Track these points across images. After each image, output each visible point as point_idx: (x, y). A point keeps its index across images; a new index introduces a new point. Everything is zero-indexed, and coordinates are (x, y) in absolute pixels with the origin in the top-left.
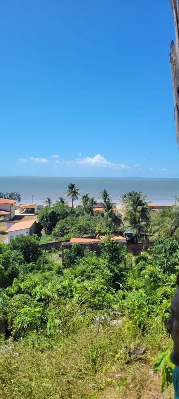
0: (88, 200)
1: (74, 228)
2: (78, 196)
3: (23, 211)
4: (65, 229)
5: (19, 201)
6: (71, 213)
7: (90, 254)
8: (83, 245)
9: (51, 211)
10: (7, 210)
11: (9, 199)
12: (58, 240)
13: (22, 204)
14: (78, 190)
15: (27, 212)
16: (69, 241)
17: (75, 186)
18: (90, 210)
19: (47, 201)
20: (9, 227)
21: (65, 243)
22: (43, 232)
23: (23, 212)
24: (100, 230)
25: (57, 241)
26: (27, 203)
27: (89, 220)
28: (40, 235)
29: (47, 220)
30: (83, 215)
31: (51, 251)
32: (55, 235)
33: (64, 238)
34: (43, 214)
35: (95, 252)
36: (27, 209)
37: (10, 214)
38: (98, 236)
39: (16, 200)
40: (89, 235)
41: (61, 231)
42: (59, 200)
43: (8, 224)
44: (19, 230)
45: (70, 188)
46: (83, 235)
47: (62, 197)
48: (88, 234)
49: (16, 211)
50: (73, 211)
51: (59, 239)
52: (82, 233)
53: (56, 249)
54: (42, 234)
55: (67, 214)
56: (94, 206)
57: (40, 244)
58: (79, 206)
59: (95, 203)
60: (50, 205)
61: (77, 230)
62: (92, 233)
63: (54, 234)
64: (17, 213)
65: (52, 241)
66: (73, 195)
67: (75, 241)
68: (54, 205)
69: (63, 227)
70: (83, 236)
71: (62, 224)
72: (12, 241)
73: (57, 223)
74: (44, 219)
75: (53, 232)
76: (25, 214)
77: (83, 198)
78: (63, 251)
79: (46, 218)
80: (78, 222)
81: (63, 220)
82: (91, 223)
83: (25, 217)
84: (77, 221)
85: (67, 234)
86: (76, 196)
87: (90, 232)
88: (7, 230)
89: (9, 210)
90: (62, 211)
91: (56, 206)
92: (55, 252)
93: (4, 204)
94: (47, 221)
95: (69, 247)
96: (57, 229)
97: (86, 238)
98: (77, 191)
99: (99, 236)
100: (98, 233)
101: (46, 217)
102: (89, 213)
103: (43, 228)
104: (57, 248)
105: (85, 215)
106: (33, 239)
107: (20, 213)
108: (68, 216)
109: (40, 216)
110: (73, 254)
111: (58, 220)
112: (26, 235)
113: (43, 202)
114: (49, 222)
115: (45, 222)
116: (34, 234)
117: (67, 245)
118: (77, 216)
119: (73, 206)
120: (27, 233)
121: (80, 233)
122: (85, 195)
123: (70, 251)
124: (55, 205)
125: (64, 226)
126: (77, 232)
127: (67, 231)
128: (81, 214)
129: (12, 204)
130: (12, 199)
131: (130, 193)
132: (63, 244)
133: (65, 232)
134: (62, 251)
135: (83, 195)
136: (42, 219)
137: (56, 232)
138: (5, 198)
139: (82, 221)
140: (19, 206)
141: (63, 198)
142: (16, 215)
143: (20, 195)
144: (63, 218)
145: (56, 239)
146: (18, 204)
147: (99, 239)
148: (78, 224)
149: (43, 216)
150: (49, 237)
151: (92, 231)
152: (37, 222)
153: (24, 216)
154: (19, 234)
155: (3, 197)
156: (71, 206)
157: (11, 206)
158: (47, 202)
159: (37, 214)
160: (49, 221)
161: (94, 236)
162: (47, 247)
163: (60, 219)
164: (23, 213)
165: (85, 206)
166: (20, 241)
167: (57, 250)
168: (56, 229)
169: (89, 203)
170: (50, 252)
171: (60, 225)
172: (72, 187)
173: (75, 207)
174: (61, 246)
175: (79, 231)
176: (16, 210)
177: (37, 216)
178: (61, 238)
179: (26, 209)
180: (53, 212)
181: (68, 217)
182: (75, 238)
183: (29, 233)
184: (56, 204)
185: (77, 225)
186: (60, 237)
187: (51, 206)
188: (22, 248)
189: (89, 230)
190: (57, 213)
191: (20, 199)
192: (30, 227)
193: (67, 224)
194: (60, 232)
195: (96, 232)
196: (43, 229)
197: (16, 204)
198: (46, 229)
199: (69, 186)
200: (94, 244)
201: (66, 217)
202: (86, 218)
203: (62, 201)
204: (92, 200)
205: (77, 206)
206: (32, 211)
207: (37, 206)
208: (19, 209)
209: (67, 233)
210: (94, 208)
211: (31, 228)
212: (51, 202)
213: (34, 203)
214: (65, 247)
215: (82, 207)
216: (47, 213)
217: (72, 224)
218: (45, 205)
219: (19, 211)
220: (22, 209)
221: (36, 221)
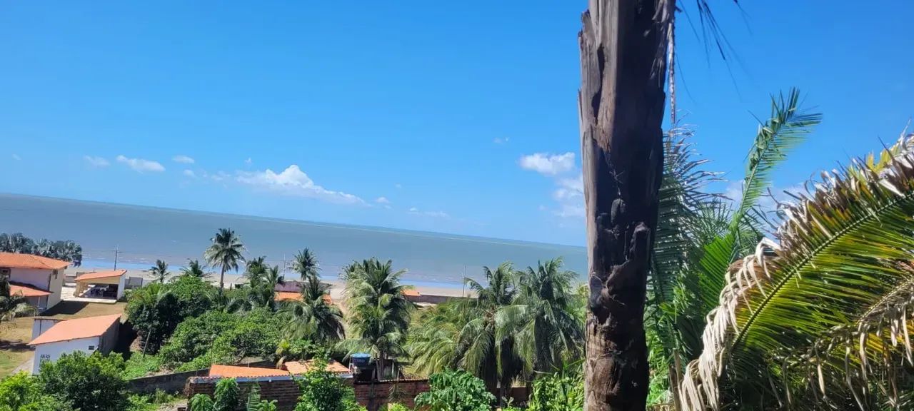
0: (263, 271)
1: (221, 339)
2: (239, 262)
3: (85, 292)
4: (198, 342)
5: (78, 264)
6: (216, 300)
7: (261, 406)
8: (246, 385)
9: (164, 295)
10: (38, 286)
11: (48, 256)
12: (176, 369)
13: (84, 273)
14: (239, 246)
15: (95, 293)
16: (205, 372)
17: (235, 236)
18: (266, 298)
19: (155, 269)
20: (39, 331)
21: (200, 378)
22: (135, 347)
23: (86, 294)
24: (289, 348)
25: (172, 373)
26: (97, 269)
27: (263, 321)
28: (127, 355)
29: (150, 315)
30: (248, 307)
31: (155, 397)
32: (170, 356)
33: (192, 366)
34: (141, 301)
35: (276, 401)
36: (97, 285)
37: (47, 296)
38: (281, 361)
39: (69, 260)
40: (259, 359)
41: (186, 347)
42: (190, 269)
43: (39, 321)
44: (68, 341)
45: (220, 239)
46: (242, 358)
47: (197, 262)
48: (256, 355)
49: (63, 289)
50: (222, 298)
51: (179, 366)
52: (243, 353)
53: (169, 394)
54: (132, 353)
55: (206, 304)
56: (278, 287)
57: (126, 378)
58: (238, 286)
59: (280, 281)
60: (162, 279)
61: (229, 345)
62: (266, 353)
63: (165, 354)
64: (68, 294)
65: (158, 371)
66: (226, 260)
67: (224, 373)
68: (174, 278)
69: (194, 337)
70: (243, 362)
71: (190, 328)
72: (48, 370)
73: (178, 326)
74: (143, 315)
75: (163, 349)
76: (89, 297)
77: (251, 267)
78: (192, 399)
79: (148, 312)
80: (233, 325)
81: (193, 319)
82: (268, 330)
83: (89, 305)
84: (232, 323)
85: (201, 356)
86: (233, 259)
87: (261, 352)
88: (32, 340)
89: (44, 284)
90: (192, 295)
91: (180, 283)
92: (163, 400)
93: (33, 268)
94: (150, 320)
95: (209, 388)
96: (175, 342)
97: (252, 365)
98: (237, 249)
99: (284, 362)
100: (283, 354)
101: (149, 308)
102: (261, 304)
103: (135, 337)
104: (170, 392)
105: (253, 307)
106: (107, 367)
107: (76, 295)
108: (209, 308)
109: (134, 304)
110: (217, 406)
111: (182, 320)
112: (87, 354)
113: (145, 271)
114: (156, 323)
115: (143, 322)
116: (112, 353)
117: (205, 384)
118: (233, 309)
119: (222, 285)
120: (91, 348)
121: (236, 354)
122: (257, 260)
123: (210, 400)
124: (177, 280)
125: (195, 335)
126: (229, 350)
127: (202, 347)
128: (242, 306)
129: (55, 272)
130: (57, 257)
131: (365, 261)
132: (192, 380)
133: (197, 348)
134: (189, 398)
135: (252, 260)
136: (139, 313)
137: (171, 348)
138: (37, 254)
139: (244, 323)
140: (74, 277)
141: (199, 265)
142: (62, 301)
143: (82, 247)
144: (195, 315)
145: (170, 368)
146: (71, 270)
147: (285, 368)
148: (234, 329)
149: (142, 307)
150: (152, 362)
151: (267, 348)
152: (123, 321)
153: (87, 303)
154: (69, 352)
155: (33, 249)
156: (217, 284)
157: (53, 277)
158: (156, 271)
159: (123, 300)
160: (156, 319)
161: (272, 360)
162: (142, 386)
163: (186, 315)
164: (82, 297)
165: (253, 286)
166: (70, 371)
167: (169, 396)
168: (172, 340)
169: (265, 279)
170: (151, 401)
171: (186, 330)
172: (225, 238)
173: (226, 286)
174: (187, 386)
175: (234, 349)
176: (65, 286)
177: (123, 305)
178: (184, 365)
179: (93, 286)
180: (170, 297)
181: (207, 312)
182: (221, 364)
183: (96, 349)
184: (181, 277)
185: (229, 332)
186: (180, 363)
187: (165, 282)
188: (73, 389)
189: (261, 345)
190: (181, 299)
191: (79, 258)
192: (100, 334)
193: (205, 329)
194: (184, 350)
195: (278, 351)
196: (136, 340)
197: (65, 271)
198: (144, 339)
199: (218, 236)
200: (273, 382)
201: (204, 312)
202: (255, 315)
203: (196, 271)
204: (274, 273)
205: (233, 286)
206: (111, 291)
207: (126, 280)
208: (75, 284)
209: (203, 352)
210: (276, 293)
211: (103, 338)
212: (167, 271)
213: (118, 272)
214: (197, 388)
215: (247, 288)
216: (154, 300)
217: (219, 330)
218: (149, 278)
219: (73, 290)
220: (83, 284)
221: (119, 319)
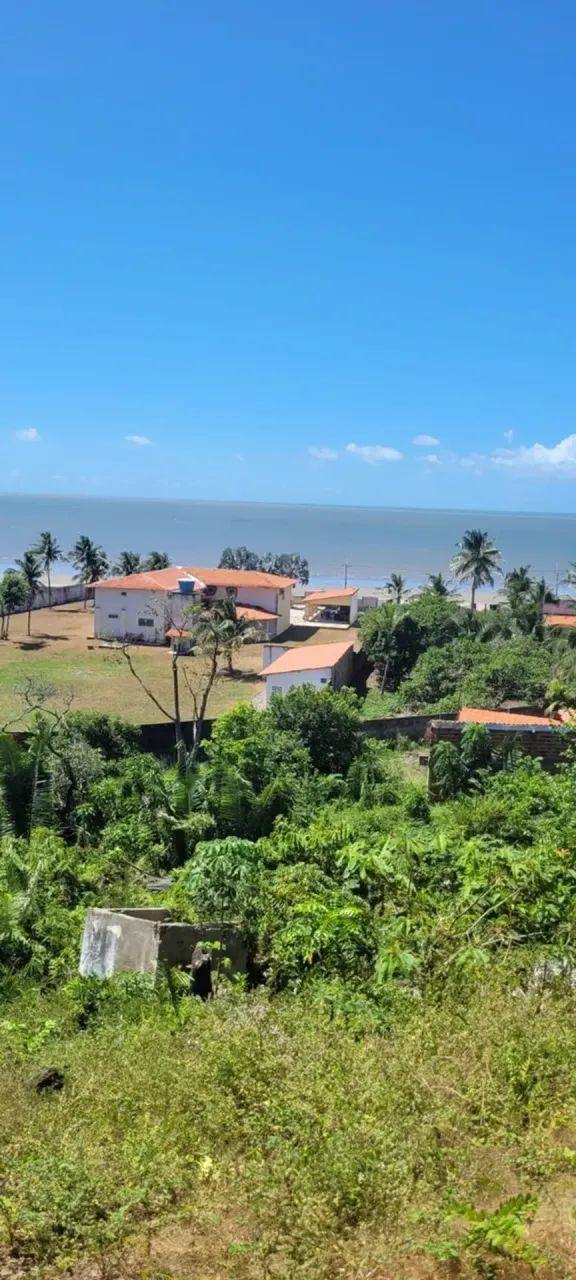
1: (473, 676)
3: (314, 615)
4: (445, 678)
5: (305, 582)
7: (522, 763)
8: (497, 733)
10: (266, 609)
11: (273, 573)
12: (421, 710)
13: (312, 593)
15: (326, 616)
20: (271, 659)
21: (443, 721)
22: (372, 682)
23: (315, 618)
25: (416, 715)
26: (326, 588)
28: (364, 691)
29: (386, 643)
31: (397, 744)
32: (411, 695)
33: (438, 707)
34: (374, 626)
35: (541, 758)
36: (327, 607)
37: (277, 619)
38: (552, 707)
39: (296, 577)
41: (431, 685)
43: (269, 649)
44: (298, 671)
49: (292, 611)
51: (424, 707)
53: (411, 739)
54: (368, 689)
57: (362, 719)
60: (399, 598)
61: (483, 683)
62: (533, 696)
63: (406, 692)
64: (297, 618)
65: (400, 712)
67: (474, 718)
69: (439, 672)
71: (434, 660)
72: (277, 703)
73: (420, 658)
74: (378, 643)
75: (404, 686)
76: (319, 622)
78: (435, 746)
79: (383, 640)
83: (320, 630)
85: (449, 696)
87: (525, 695)
88: (263, 670)
89: (272, 606)
92: (406, 748)
93: (260, 587)
94: (387, 648)
95: (455, 735)
96: (417, 677)
99: (556, 709)
100: (555, 698)
101: (384, 635)
103: (372, 670)
104: (415, 738)
106: (340, 704)
107: (305, 619)
109: (367, 630)
110: (466, 758)
111: (423, 649)
112: (320, 688)
114: (394, 653)
115: (379, 651)
116: (343, 687)
117: (449, 730)
120: (324, 681)
123: (456, 749)
127: (450, 685)
129: (282, 591)
130: (282, 573)
132: (434, 723)
133: (443, 686)
134: (432, 745)
136: (373, 641)
137: (412, 685)
138: (263, 571)
140: (302, 598)
142: (292, 625)
143: (308, 563)
145: (413, 709)
146: (299, 590)
149: (376, 633)
150: (392, 700)
152: (356, 650)
153: (317, 628)
154: (298, 684)
155: (258, 566)
157: (280, 598)
159: (356, 625)
160: (393, 649)
162: (381, 729)
163: (428, 644)
164: (313, 621)
166: (301, 706)
167: (413, 744)
168: (413, 675)
170: (392, 747)
171: (429, 663)
174: (429, 731)
176: (293, 608)
177: (356, 630)
178: (430, 706)
179: (323, 608)
180: (407, 619)
182: (473, 708)
183: (329, 681)
186: (425, 703)
188: (305, 727)
189: (524, 686)
191: (306, 574)
192: (332, 665)
193: (452, 661)
194: (429, 688)
195: (548, 695)
196: (372, 674)
197: (293, 591)
198: (382, 673)
200: (537, 732)
206: (341, 614)
207: (358, 601)
208: (303, 606)
209: (451, 691)
211: (335, 669)
213: (350, 591)
214: (441, 734)
216: (389, 625)
217: (469, 664)
219: (302, 613)
220: (311, 606)
221: (352, 647)
